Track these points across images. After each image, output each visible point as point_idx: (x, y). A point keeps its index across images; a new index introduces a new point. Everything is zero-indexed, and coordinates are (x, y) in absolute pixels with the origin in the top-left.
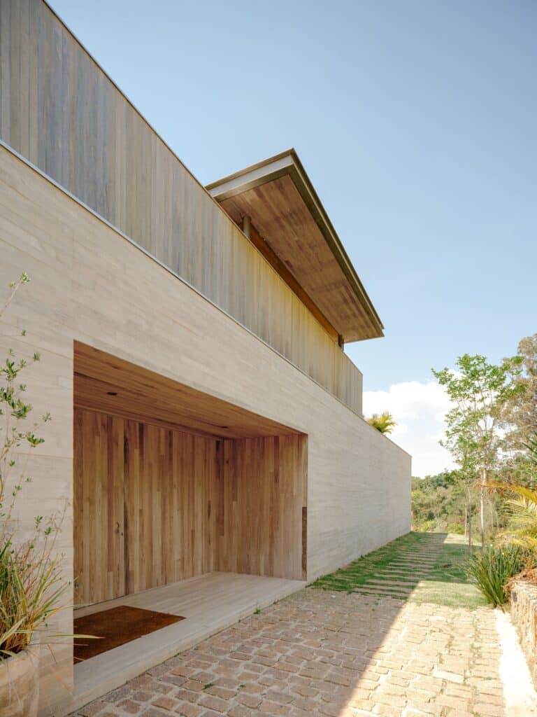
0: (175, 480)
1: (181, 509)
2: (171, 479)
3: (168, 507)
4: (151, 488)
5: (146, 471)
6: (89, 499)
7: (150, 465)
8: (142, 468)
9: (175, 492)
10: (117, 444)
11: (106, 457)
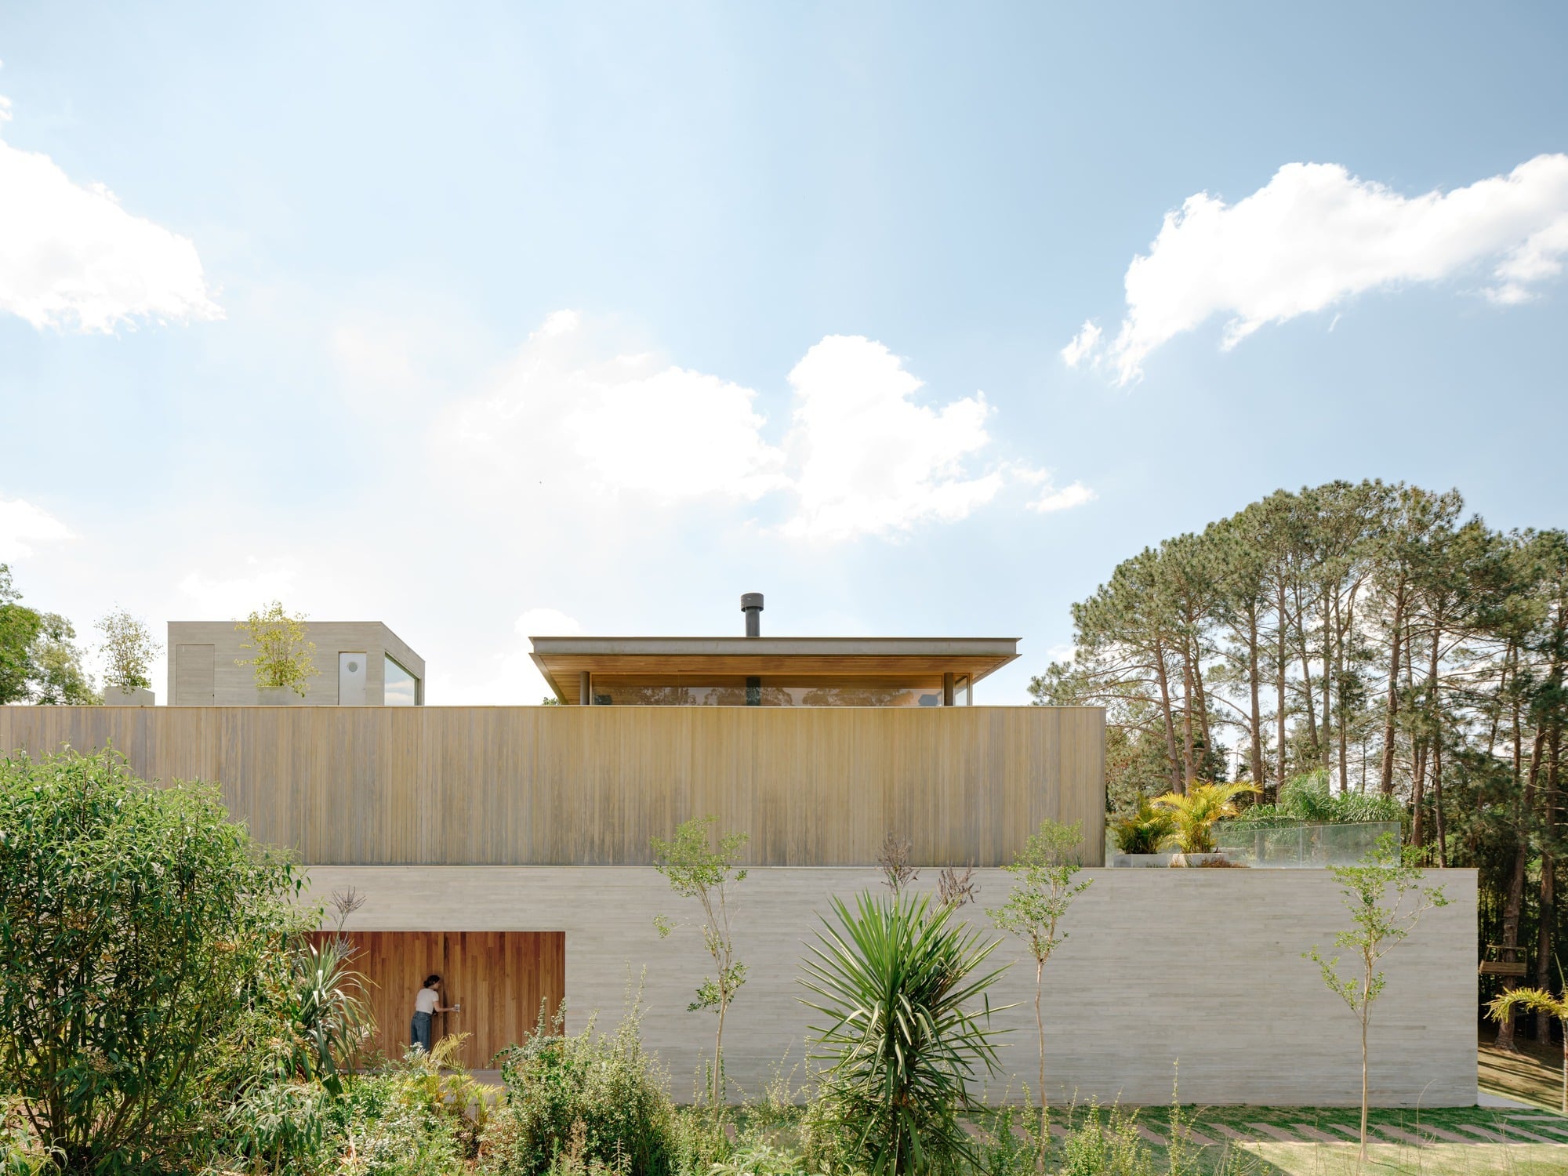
0: (509, 969)
1: (518, 999)
2: (503, 968)
3: (497, 996)
4: (475, 979)
5: (469, 963)
6: (409, 988)
7: (474, 958)
8: (464, 961)
9: (508, 982)
10: (437, 944)
11: (425, 955)
